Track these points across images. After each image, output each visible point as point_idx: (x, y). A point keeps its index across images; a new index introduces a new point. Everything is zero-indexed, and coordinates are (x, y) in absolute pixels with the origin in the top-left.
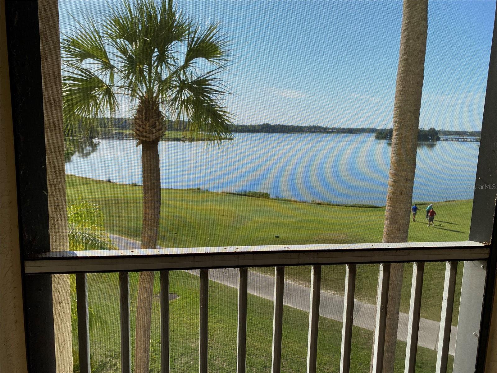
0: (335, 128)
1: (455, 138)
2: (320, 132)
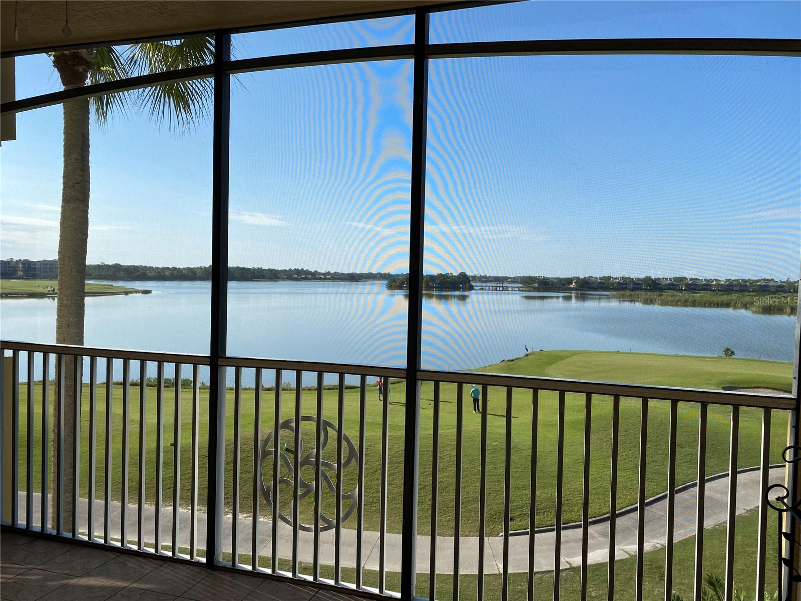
0: (329, 273)
1: (492, 287)
2: (306, 279)
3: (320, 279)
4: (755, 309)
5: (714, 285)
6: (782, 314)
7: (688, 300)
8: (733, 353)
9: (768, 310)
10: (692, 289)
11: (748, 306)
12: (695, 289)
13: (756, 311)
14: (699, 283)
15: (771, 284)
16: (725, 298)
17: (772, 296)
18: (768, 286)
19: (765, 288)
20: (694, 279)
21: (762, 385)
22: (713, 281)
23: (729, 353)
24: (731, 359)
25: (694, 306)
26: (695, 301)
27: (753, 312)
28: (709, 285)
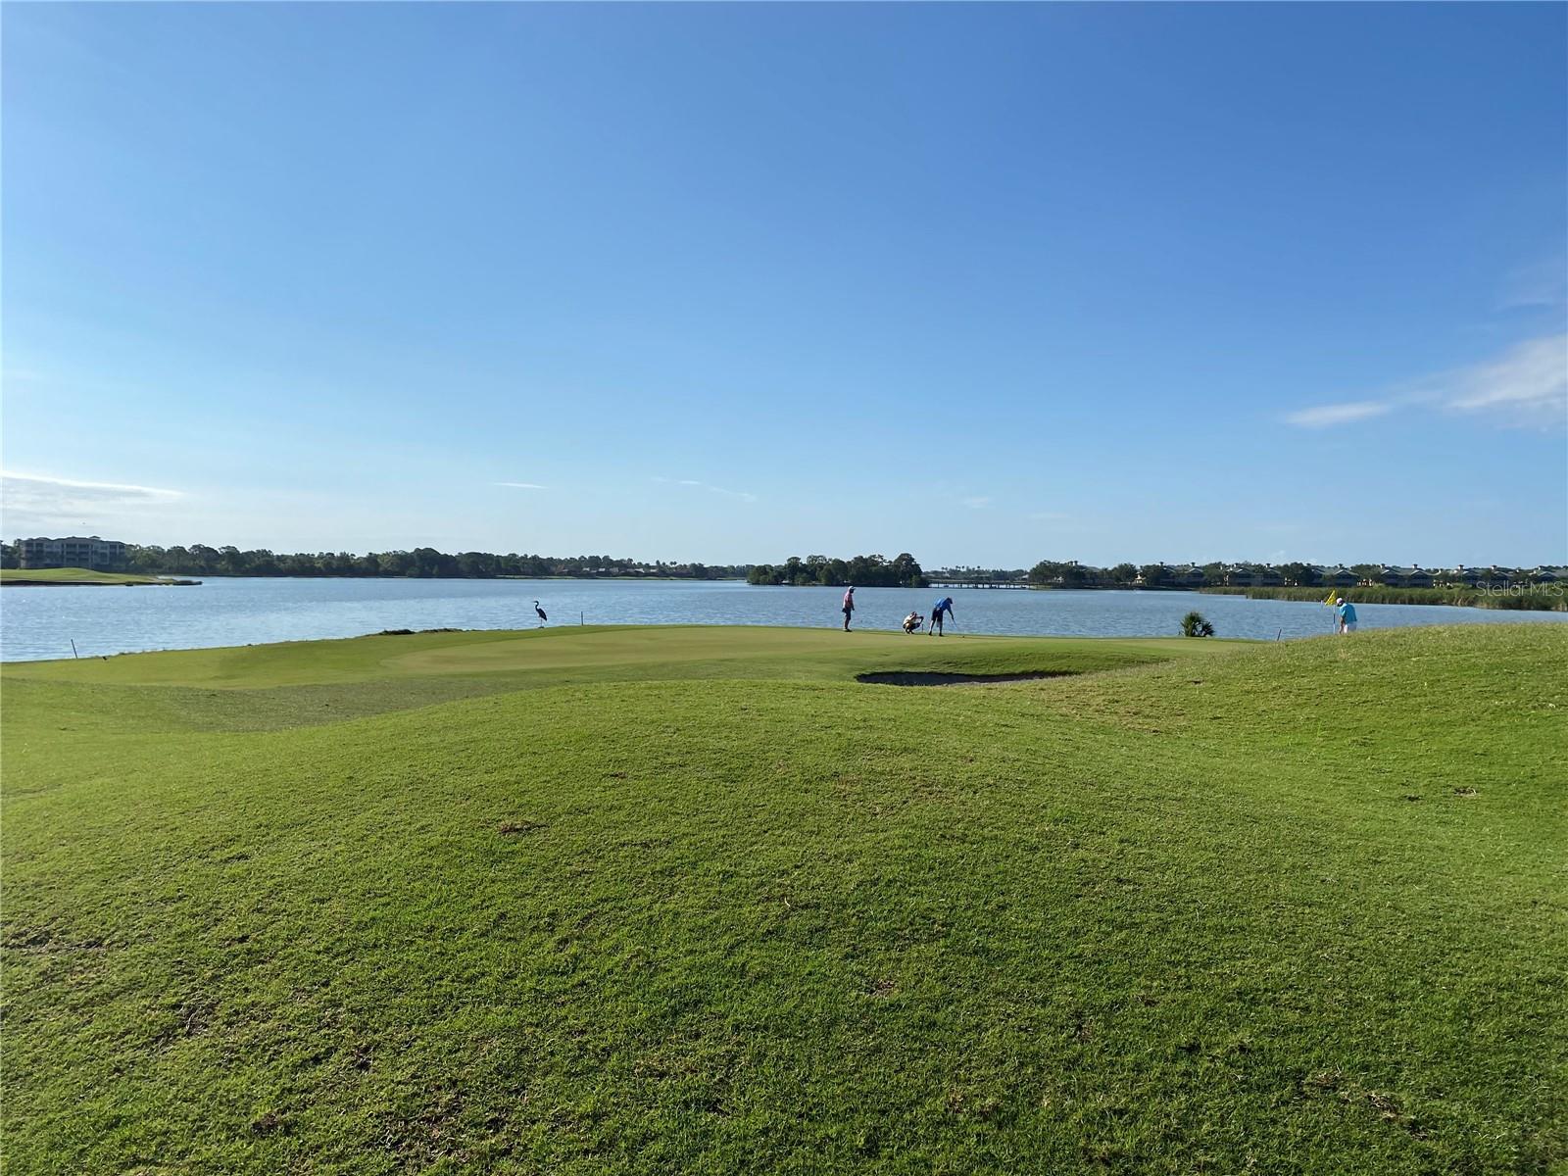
1: (969, 583)
3: (638, 575)
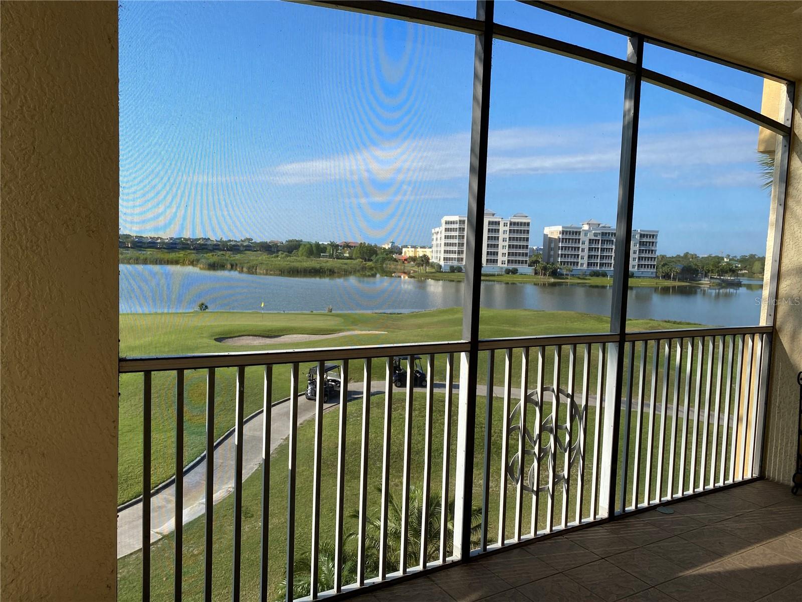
4: (202, 266)
5: (159, 243)
6: (223, 270)
7: (140, 258)
8: (206, 307)
9: (213, 267)
10: (138, 246)
11: (195, 263)
12: (141, 247)
13: (203, 268)
14: (145, 241)
15: (209, 243)
16: (173, 256)
17: (213, 253)
18: (206, 245)
19: (204, 247)
20: (139, 237)
21: (245, 334)
22: (158, 238)
23: (203, 307)
24: (207, 312)
25: (146, 264)
26: (146, 259)
27: (201, 269)
28: (154, 243)
